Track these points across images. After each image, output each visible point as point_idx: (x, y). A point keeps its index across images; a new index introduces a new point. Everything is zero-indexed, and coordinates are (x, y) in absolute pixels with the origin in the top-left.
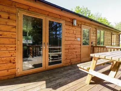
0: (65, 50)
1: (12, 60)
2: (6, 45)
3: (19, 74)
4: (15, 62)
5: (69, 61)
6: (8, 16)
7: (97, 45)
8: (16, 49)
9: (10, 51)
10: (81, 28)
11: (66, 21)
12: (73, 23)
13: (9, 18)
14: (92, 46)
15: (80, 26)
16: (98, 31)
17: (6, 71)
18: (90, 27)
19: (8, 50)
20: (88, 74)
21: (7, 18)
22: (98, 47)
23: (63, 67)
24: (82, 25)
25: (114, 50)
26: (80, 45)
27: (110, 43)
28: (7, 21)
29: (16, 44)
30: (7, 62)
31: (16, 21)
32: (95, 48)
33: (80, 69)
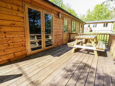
0: (55, 36)
1: (23, 44)
2: (18, 33)
3: (29, 54)
4: (25, 45)
5: (56, 43)
6: (17, 8)
7: (72, 32)
8: (25, 36)
9: (21, 38)
10: (63, 19)
11: (54, 14)
12: (58, 16)
13: (18, 10)
14: (69, 33)
15: (62, 17)
16: (73, 22)
17: (20, 52)
18: (68, 19)
19: (20, 36)
20: (73, 47)
21: (17, 10)
22: (73, 33)
23: (54, 48)
24: (64, 18)
25: (82, 35)
26: (63, 32)
27: (79, 31)
28: (17, 12)
29: (25, 32)
30: (20, 46)
31: (23, 12)
32: (71, 34)
33: (68, 46)
